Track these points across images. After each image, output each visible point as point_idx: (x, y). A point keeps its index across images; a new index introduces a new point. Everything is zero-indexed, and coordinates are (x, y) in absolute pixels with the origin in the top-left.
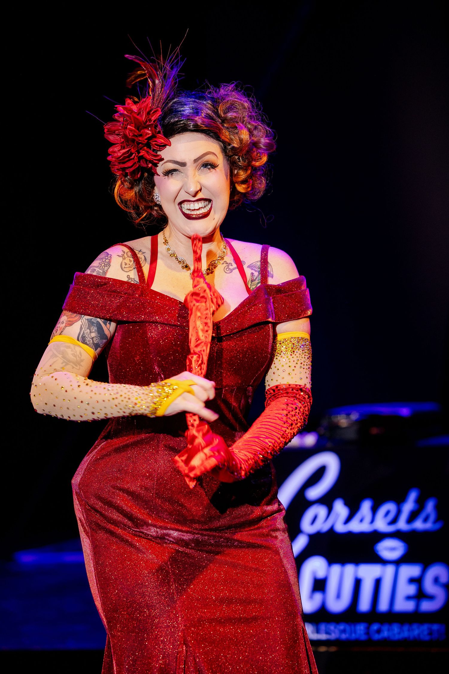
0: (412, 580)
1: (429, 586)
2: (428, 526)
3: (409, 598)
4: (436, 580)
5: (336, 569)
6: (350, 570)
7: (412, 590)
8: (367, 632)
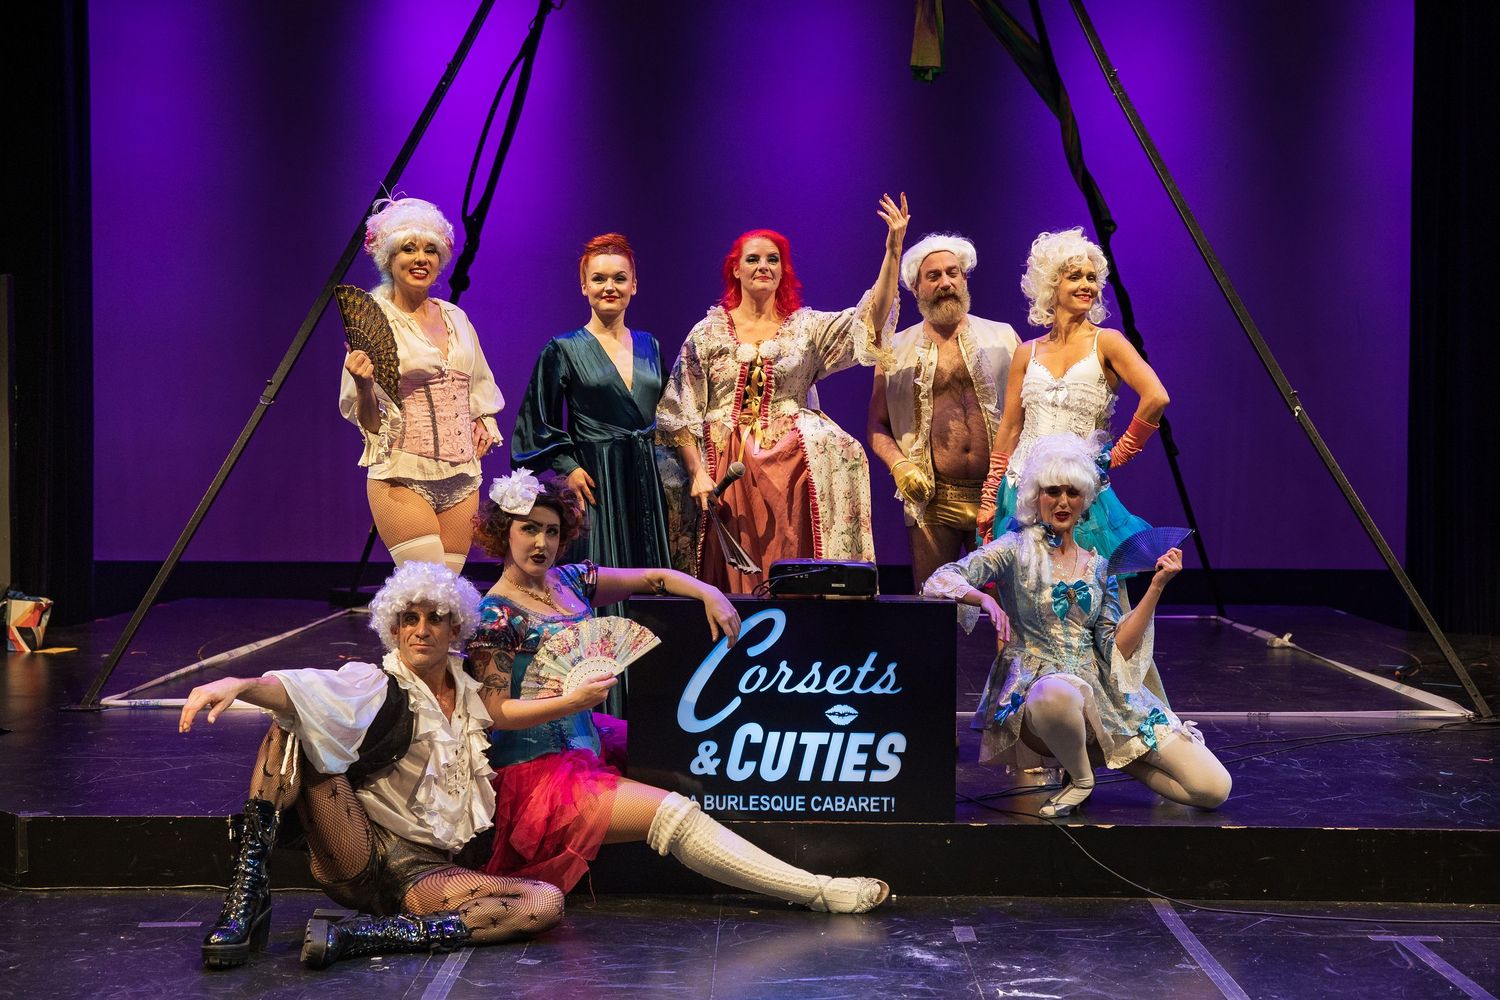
0: (862, 749)
1: (882, 755)
2: (887, 690)
3: (857, 767)
4: (892, 747)
5: (774, 737)
6: (790, 737)
7: (862, 759)
8: (807, 805)
